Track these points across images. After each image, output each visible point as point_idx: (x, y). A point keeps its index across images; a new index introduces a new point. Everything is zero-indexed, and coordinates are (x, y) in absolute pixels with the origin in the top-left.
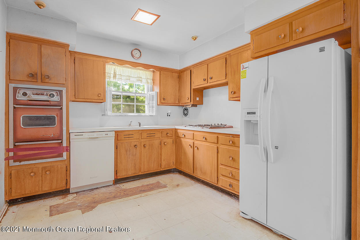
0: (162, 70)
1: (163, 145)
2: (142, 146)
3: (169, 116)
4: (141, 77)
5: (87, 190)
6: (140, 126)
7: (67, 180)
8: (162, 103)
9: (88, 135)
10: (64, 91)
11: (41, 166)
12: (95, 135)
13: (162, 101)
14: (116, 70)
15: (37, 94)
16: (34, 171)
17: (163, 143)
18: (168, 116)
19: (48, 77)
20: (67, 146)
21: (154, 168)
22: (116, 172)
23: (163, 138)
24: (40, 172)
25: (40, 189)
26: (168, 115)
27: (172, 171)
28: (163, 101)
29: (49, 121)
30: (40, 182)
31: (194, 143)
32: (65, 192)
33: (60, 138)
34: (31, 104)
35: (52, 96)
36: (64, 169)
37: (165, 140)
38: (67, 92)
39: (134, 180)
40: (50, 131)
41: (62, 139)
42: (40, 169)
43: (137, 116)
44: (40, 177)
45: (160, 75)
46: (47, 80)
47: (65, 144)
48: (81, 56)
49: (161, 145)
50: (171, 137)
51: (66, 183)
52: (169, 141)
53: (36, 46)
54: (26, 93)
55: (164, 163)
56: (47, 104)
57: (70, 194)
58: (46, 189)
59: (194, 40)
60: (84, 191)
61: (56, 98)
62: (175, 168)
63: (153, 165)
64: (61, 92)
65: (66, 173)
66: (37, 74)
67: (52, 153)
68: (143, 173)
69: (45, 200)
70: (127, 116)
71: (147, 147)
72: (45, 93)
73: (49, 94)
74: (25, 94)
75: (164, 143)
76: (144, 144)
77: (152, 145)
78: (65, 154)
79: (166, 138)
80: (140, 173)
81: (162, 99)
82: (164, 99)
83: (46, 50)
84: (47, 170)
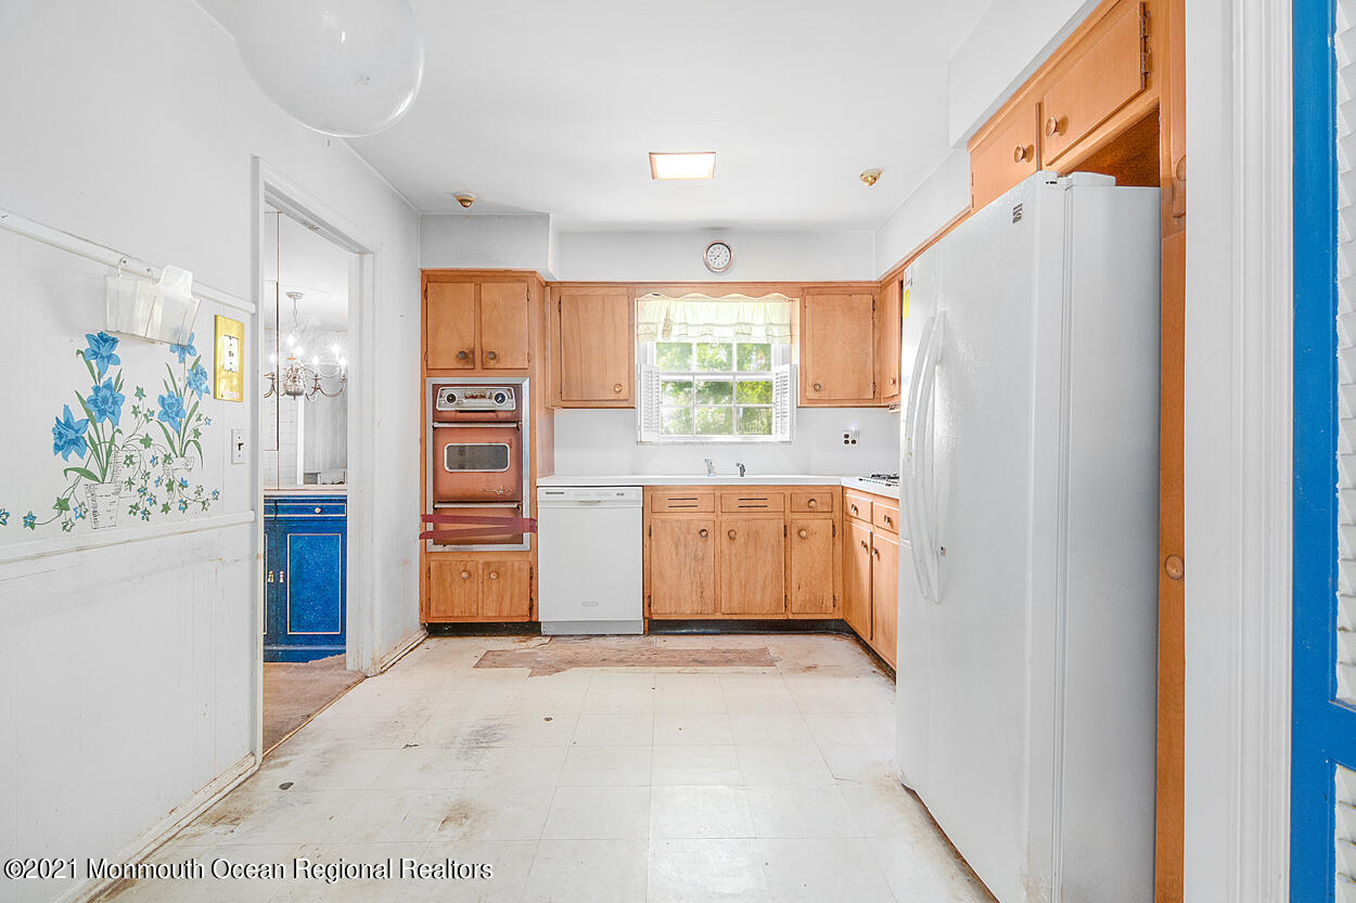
0: (811, 290)
1: (795, 537)
2: (725, 534)
3: (854, 442)
4: (746, 324)
5: (578, 636)
6: (742, 475)
7: (531, 599)
8: (811, 400)
9: (576, 495)
10: (526, 385)
11: (482, 559)
12: (592, 494)
13: (811, 394)
14: (672, 312)
15: (472, 397)
16: (468, 568)
17: (795, 531)
18: (847, 442)
19: (494, 356)
20: (531, 519)
21: (763, 607)
22: (648, 601)
23: (796, 516)
24: (480, 572)
25: (480, 611)
26: (850, 439)
27: (833, 627)
28: (815, 394)
29: (496, 458)
30: (480, 596)
31: (872, 534)
32: (530, 628)
33: (516, 498)
34: (466, 419)
35: (500, 398)
36: (526, 574)
37: (801, 523)
38: (531, 386)
39: (703, 634)
40: (495, 481)
41: (520, 502)
42: (480, 566)
43: (738, 443)
44: (480, 584)
45: (803, 307)
46: (492, 363)
47: (526, 515)
48: (574, 291)
49: (788, 536)
50: (826, 515)
51: (531, 609)
52: (820, 525)
53: (470, 287)
54: (452, 395)
55: (797, 598)
56: (491, 420)
57: (540, 635)
58: (489, 613)
59: (871, 184)
60: (572, 636)
61: (509, 404)
62: (842, 620)
63: (758, 597)
64: (517, 388)
65: (531, 585)
66: (473, 352)
67: (499, 531)
68: (727, 617)
69: (489, 638)
70: (708, 443)
71: (740, 540)
72: (488, 394)
73: (494, 395)
74: (451, 398)
75: (799, 531)
76: (729, 529)
77: (758, 533)
78: (526, 535)
79: (811, 516)
80: (718, 616)
81: (810, 389)
82: (817, 387)
83: (491, 293)
84: (491, 570)
